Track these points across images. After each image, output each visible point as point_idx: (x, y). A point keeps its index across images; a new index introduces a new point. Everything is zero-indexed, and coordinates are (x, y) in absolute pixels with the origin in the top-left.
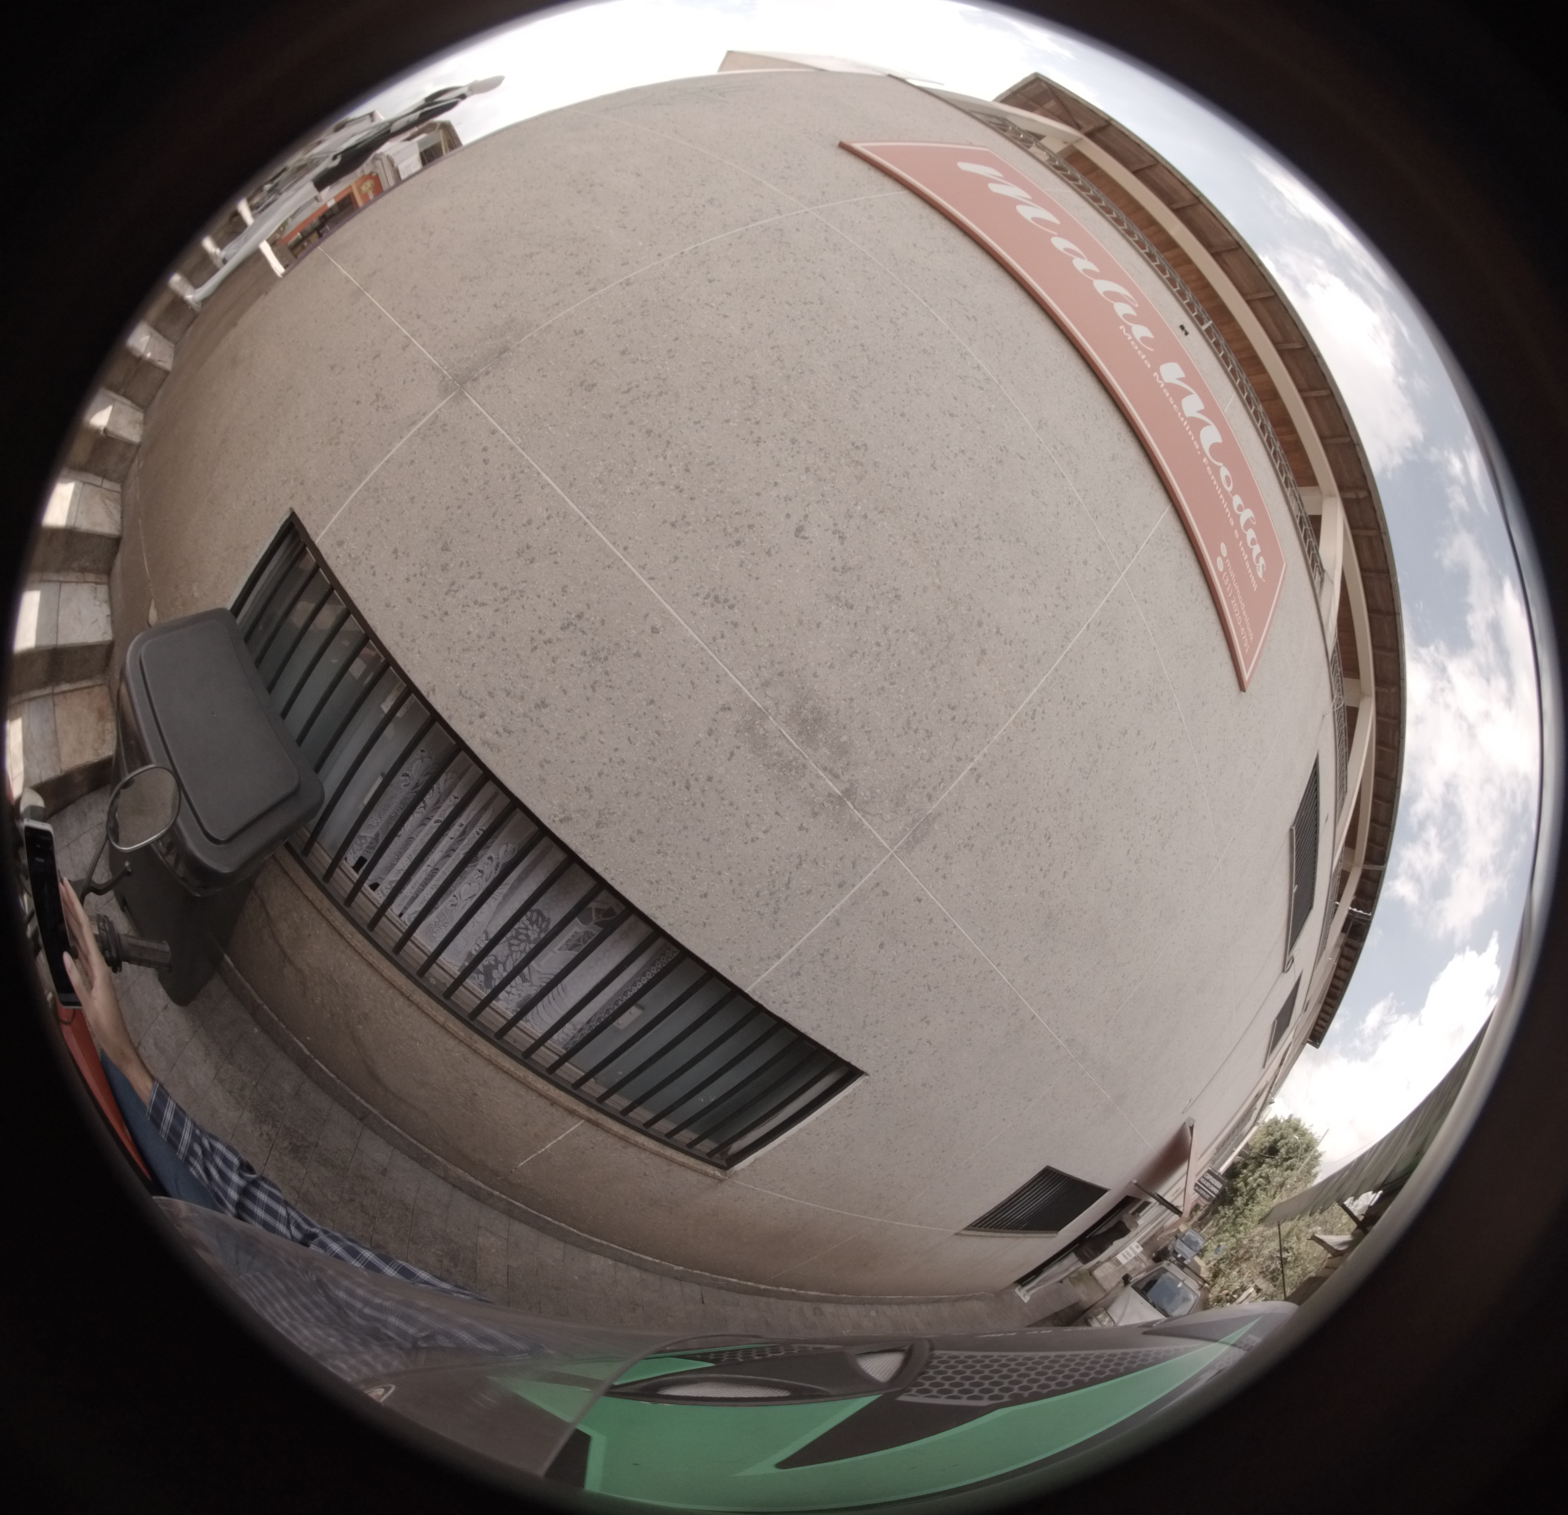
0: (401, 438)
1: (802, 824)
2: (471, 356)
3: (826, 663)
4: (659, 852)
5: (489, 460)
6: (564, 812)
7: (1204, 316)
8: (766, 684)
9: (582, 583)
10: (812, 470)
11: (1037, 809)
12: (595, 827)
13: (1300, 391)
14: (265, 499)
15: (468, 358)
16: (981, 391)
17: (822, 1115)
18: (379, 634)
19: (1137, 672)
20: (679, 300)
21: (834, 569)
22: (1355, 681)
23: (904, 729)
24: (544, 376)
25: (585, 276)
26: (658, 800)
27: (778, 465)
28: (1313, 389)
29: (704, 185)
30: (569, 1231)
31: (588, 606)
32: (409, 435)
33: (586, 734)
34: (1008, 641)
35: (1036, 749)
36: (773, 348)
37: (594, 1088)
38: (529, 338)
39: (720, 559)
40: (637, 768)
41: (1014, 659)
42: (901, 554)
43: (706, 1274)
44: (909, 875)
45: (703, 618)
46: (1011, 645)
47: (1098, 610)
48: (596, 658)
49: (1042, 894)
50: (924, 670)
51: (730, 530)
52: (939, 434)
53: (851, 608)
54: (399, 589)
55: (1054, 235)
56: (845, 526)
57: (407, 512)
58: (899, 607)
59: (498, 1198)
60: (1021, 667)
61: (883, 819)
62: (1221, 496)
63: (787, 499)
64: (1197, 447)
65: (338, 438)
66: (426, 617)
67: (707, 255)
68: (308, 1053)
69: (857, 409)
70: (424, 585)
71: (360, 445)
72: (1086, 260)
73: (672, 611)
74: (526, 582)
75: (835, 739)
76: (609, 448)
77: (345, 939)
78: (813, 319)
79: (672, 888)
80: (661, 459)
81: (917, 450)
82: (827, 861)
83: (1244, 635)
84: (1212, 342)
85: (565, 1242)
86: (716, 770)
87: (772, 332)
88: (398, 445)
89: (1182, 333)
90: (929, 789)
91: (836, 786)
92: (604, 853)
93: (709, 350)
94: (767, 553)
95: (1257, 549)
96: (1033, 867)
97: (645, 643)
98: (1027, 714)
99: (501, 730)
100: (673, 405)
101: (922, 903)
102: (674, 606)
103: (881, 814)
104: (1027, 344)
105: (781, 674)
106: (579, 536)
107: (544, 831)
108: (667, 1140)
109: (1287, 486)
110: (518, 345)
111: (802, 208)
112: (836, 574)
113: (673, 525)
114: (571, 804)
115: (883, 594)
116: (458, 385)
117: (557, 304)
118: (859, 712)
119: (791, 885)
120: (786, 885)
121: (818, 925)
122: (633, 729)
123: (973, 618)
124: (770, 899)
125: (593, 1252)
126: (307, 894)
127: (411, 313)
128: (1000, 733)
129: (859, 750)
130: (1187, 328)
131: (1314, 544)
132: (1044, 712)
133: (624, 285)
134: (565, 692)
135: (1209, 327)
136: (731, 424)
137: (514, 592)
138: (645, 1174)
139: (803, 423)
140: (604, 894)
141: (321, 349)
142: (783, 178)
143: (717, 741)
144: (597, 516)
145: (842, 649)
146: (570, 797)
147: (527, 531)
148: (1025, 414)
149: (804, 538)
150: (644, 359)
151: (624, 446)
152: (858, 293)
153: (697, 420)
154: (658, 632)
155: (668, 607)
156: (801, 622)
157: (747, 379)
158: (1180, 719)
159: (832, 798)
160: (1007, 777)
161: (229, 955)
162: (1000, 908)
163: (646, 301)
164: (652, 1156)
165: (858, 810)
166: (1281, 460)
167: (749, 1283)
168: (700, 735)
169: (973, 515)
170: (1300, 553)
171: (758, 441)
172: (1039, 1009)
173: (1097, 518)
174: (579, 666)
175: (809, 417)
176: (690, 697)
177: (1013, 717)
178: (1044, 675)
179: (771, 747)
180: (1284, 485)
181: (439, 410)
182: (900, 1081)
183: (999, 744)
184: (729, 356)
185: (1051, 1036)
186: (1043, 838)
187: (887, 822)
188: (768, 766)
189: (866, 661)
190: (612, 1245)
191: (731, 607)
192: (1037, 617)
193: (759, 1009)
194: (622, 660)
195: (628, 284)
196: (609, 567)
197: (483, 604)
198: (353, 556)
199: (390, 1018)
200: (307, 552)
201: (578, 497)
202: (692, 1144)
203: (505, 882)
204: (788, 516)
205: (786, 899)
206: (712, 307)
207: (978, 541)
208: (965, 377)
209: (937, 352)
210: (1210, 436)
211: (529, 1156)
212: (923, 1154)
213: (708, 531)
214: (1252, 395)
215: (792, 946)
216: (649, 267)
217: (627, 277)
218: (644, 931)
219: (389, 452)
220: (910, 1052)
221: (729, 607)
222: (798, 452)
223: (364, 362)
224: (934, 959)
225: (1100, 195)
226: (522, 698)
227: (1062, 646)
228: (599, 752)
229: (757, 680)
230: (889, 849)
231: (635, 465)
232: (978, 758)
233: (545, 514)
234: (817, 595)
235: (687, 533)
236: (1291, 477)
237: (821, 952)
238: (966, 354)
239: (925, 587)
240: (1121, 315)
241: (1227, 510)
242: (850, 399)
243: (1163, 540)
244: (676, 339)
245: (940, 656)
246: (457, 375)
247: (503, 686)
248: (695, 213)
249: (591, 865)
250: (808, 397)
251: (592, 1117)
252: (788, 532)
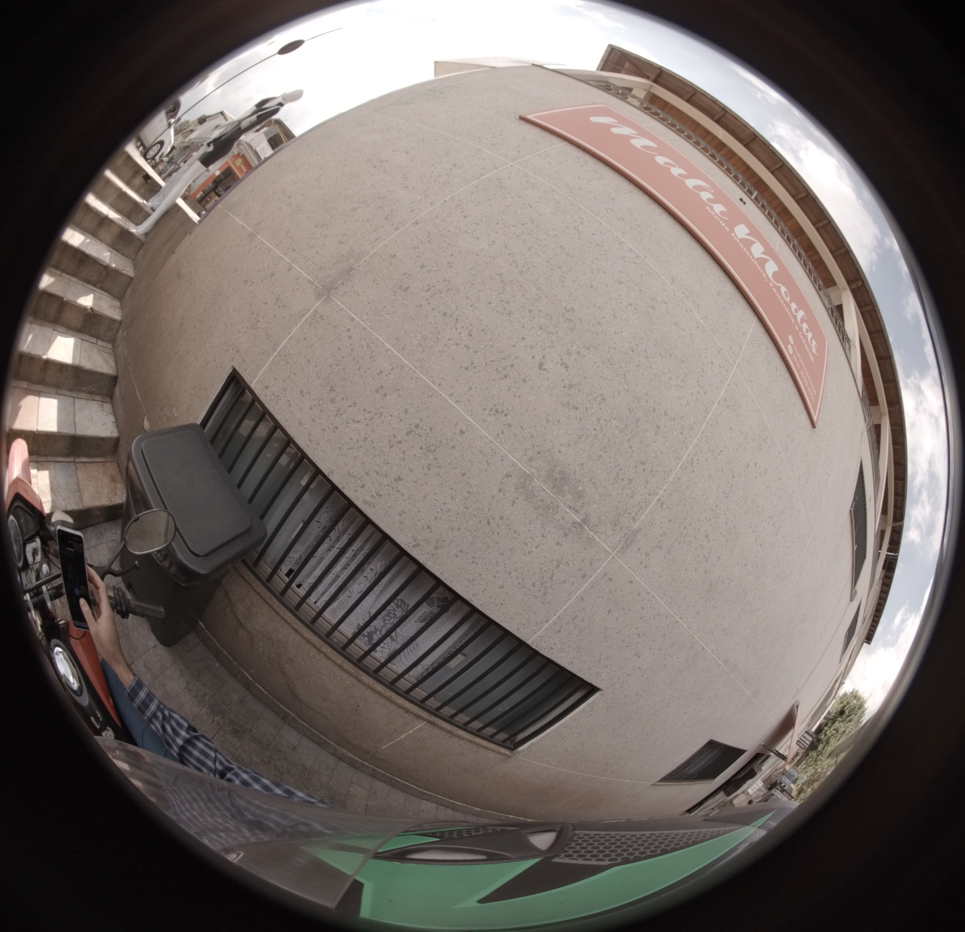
0: (296, 324)
1: (558, 542)
2: (331, 274)
3: (566, 444)
4: (473, 562)
5: (352, 337)
6: (415, 541)
7: (752, 189)
8: (531, 459)
9: (416, 407)
10: (544, 328)
11: (699, 520)
12: (434, 549)
13: (814, 224)
14: (215, 360)
15: (330, 275)
16: (635, 265)
17: (574, 716)
18: (296, 440)
19: (751, 426)
20: (449, 231)
21: (564, 387)
22: (877, 406)
23: (615, 479)
24: (377, 284)
25: (390, 220)
26: (471, 532)
27: (523, 327)
28: (820, 221)
29: (448, 155)
30: (411, 787)
31: (421, 420)
32: (301, 323)
33: (426, 495)
34: (672, 419)
35: (696, 483)
36: (509, 255)
37: (433, 703)
38: (364, 261)
39: (496, 387)
40: (458, 514)
41: (677, 429)
42: (603, 373)
43: (495, 813)
44: (625, 567)
45: (490, 423)
46: (674, 420)
47: (723, 391)
48: (429, 451)
49: (705, 572)
50: (624, 442)
51: (500, 369)
52: (615, 296)
53: (577, 409)
54: (306, 414)
55: (656, 155)
56: (567, 360)
57: (306, 368)
58: (605, 405)
59: (367, 767)
60: (682, 433)
61: (606, 535)
62: (784, 305)
63: (532, 347)
64: (765, 277)
65: (257, 325)
66: (324, 430)
67: (460, 200)
68: (252, 680)
69: (564, 287)
70: (321, 411)
71: (271, 329)
72: (678, 167)
73: (471, 420)
74: (383, 408)
75: (574, 489)
76: (422, 325)
77: (280, 615)
78: (529, 234)
79: (481, 583)
80: (454, 330)
81: (603, 307)
82: (574, 562)
83: (810, 392)
84: (760, 205)
85: (407, 793)
86: (505, 512)
87: (507, 245)
88: (295, 329)
89: (742, 203)
90: (633, 514)
91: (577, 517)
92: (440, 565)
93: (472, 260)
94: (523, 381)
95: (810, 335)
96: (699, 556)
97: (457, 440)
98: (688, 462)
99: (375, 494)
100: (456, 296)
101: (633, 584)
102: (472, 417)
103: (605, 532)
104: (656, 230)
105: (539, 453)
106: (411, 379)
107: (403, 553)
108: (477, 733)
109: (820, 290)
110: (358, 266)
111: (509, 163)
112: (566, 389)
113: (466, 369)
114: (419, 536)
115: (594, 399)
116: (326, 292)
117: (377, 239)
118: (588, 472)
119: (553, 578)
120: (550, 578)
121: (571, 601)
122: (454, 491)
123: (650, 407)
124: (542, 587)
125: (424, 799)
126: (255, 589)
127: (288, 248)
128: (673, 476)
129: (590, 494)
130: (744, 200)
131: (841, 324)
132: (698, 460)
133: (415, 224)
134: (412, 471)
135: (756, 195)
136: (492, 304)
137: (376, 414)
138: (462, 754)
139: (534, 299)
140: (441, 588)
141: (236, 270)
142: (493, 145)
143: (504, 495)
144: (421, 366)
145: (574, 435)
146: (418, 532)
147: (380, 378)
148: (663, 275)
149: (545, 370)
150: (435, 269)
151: (431, 323)
152: (552, 213)
153: (472, 304)
154: (464, 433)
155: (469, 418)
156: (548, 421)
157: (497, 276)
158: (780, 452)
159: (575, 525)
160: (680, 502)
161: (202, 622)
162: (681, 583)
163: (429, 233)
164: (467, 742)
165: (591, 531)
166: (813, 273)
167: (521, 818)
168: (494, 492)
169: (642, 344)
170: (834, 332)
171: (510, 314)
172: (707, 643)
173: (715, 334)
174: (419, 456)
175: (537, 295)
176: (486, 470)
177: (680, 465)
178: (696, 436)
179: (537, 497)
180: (819, 290)
181: (317, 307)
182: (622, 693)
183: (673, 483)
184: (484, 263)
185: (714, 659)
186: (704, 538)
187: (609, 536)
188: (536, 508)
189: (589, 440)
190: (437, 795)
191: (506, 415)
192: (688, 401)
193: (535, 653)
194: (444, 451)
195: (417, 224)
196: (431, 396)
197: (358, 422)
198: (276, 395)
199: (307, 661)
200: (246, 392)
201: (408, 356)
202: (493, 736)
203: (380, 583)
204: (533, 357)
205: (551, 587)
206: (469, 233)
207: (647, 359)
208: (625, 257)
209: (605, 244)
210: (771, 268)
211: (390, 743)
212: (635, 737)
213: (487, 371)
214: (789, 235)
215: (555, 615)
216: (427, 211)
217: (415, 219)
218: (467, 609)
219: (290, 333)
220: (628, 675)
221: (505, 415)
222: (534, 318)
223: (266, 279)
224: (642, 618)
225: (675, 122)
226: (387, 476)
227: (705, 417)
228: (434, 505)
229: (525, 458)
230: (612, 552)
231: (439, 335)
232: (661, 492)
233: (390, 367)
234: (556, 403)
235: (475, 373)
236: (821, 283)
237: (573, 617)
238: (622, 242)
239: (619, 392)
240: (705, 200)
241: (789, 314)
242: (559, 281)
243: (756, 341)
244: (452, 255)
245: (633, 433)
246: (324, 286)
247: (374, 469)
248: (447, 174)
249: (433, 572)
250: (535, 283)
251: (431, 719)
252: (534, 367)
